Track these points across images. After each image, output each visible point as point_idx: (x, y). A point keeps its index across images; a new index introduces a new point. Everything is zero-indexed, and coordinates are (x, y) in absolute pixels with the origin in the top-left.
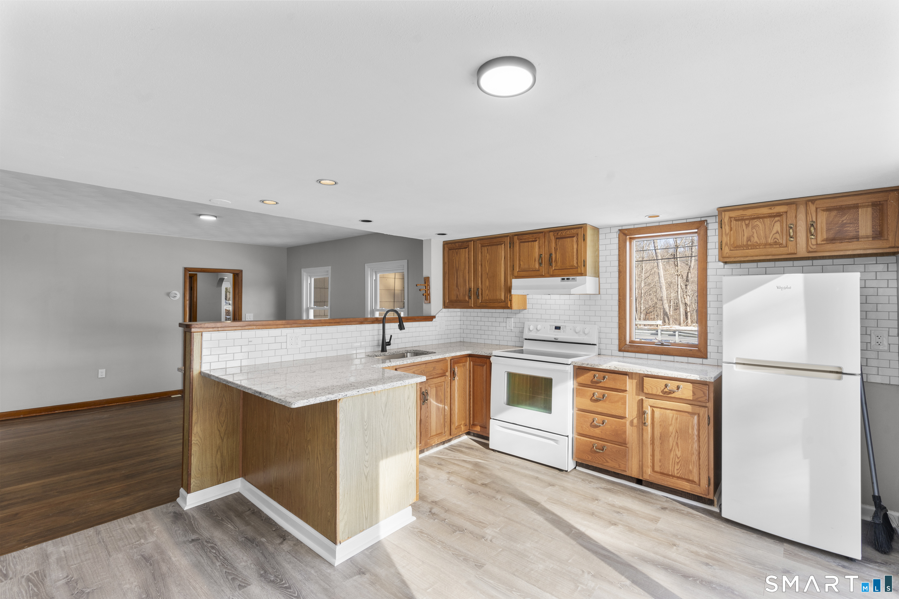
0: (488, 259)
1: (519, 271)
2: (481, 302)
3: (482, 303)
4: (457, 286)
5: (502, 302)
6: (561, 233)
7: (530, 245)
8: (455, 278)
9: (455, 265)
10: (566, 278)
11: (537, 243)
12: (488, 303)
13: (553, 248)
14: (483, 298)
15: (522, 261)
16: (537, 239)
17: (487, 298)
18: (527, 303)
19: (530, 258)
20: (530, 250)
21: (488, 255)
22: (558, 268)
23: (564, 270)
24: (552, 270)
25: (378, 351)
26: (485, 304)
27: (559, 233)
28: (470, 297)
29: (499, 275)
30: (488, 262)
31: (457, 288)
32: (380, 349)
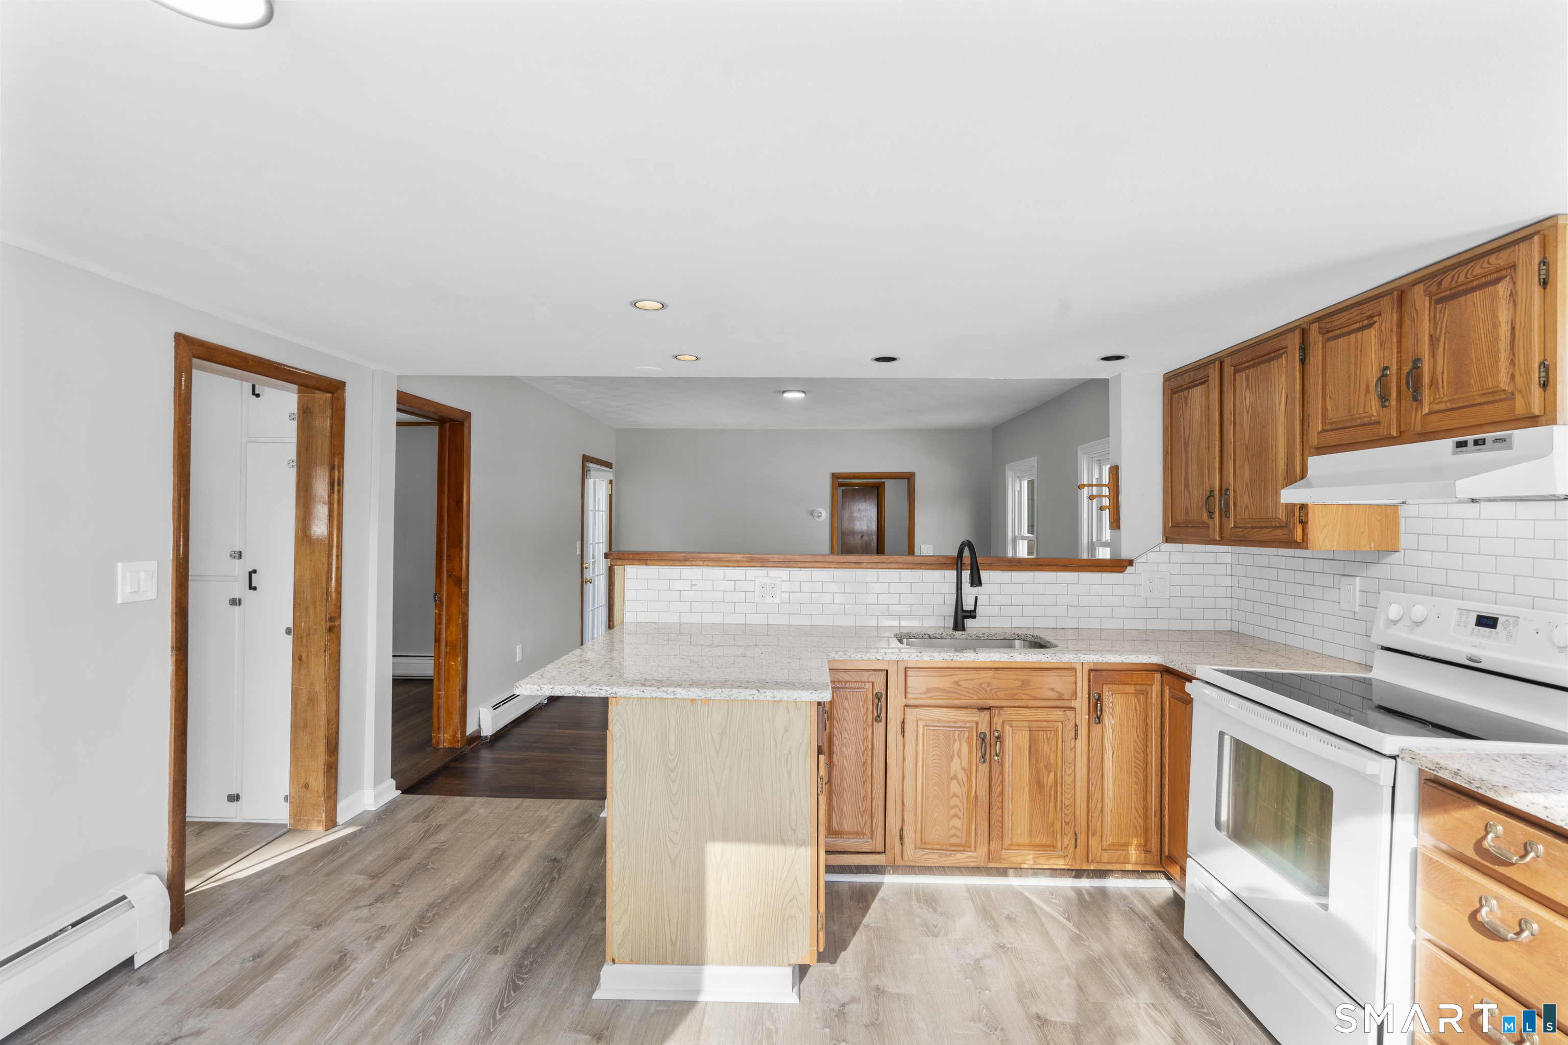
0: (1248, 404)
1: (1323, 431)
2: (1235, 527)
3: (1235, 530)
4: (1187, 485)
5: (1280, 527)
6: (1453, 277)
7: (1353, 342)
8: (1183, 465)
9: (1182, 431)
10: (1470, 438)
11: (1372, 332)
12: (1248, 530)
13: (1427, 339)
14: (1238, 517)
15: (1331, 398)
16: (1376, 319)
17: (1247, 516)
18: (1402, 530)
19: (1352, 385)
20: (1353, 360)
21: (1248, 394)
22: (1442, 407)
23: (1461, 411)
24: (1419, 415)
25: (949, 628)
26: (1241, 534)
27: (1446, 283)
28: (1211, 514)
29: (1272, 447)
30: (1248, 412)
31: (1186, 491)
32: (952, 625)
